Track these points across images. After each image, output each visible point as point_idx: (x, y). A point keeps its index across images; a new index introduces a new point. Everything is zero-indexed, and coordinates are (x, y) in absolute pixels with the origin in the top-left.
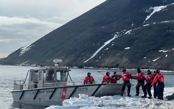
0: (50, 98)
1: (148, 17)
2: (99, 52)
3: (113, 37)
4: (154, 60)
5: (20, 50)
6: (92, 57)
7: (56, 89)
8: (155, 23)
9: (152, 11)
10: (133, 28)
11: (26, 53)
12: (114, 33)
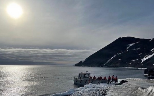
0: (85, 83)
1: (128, 48)
2: (109, 61)
3: (114, 56)
4: (130, 64)
5: (82, 61)
6: (106, 63)
7: (87, 80)
8: (130, 50)
9: (129, 45)
10: (122, 52)
11: (84, 62)
12: (115, 54)
